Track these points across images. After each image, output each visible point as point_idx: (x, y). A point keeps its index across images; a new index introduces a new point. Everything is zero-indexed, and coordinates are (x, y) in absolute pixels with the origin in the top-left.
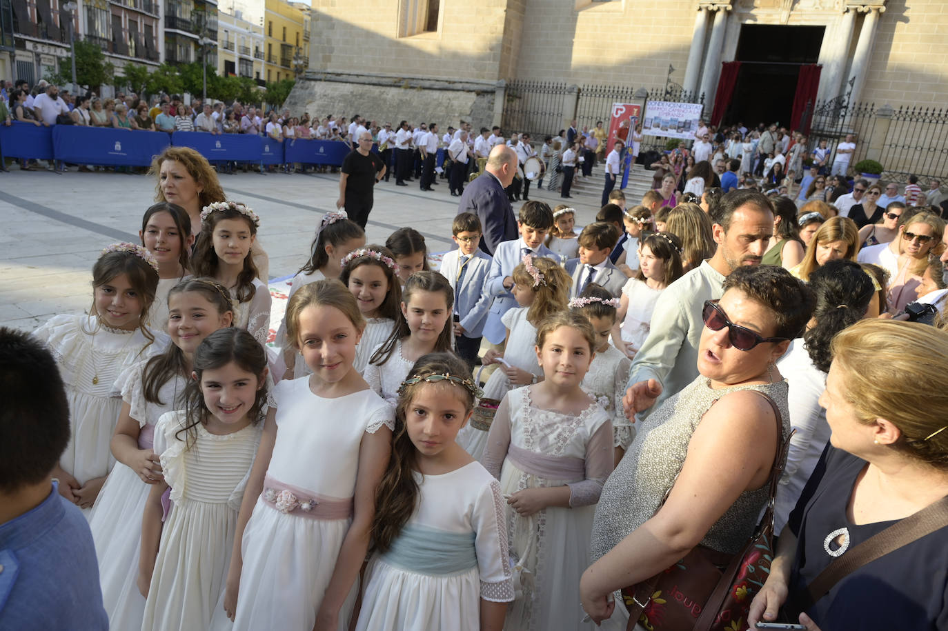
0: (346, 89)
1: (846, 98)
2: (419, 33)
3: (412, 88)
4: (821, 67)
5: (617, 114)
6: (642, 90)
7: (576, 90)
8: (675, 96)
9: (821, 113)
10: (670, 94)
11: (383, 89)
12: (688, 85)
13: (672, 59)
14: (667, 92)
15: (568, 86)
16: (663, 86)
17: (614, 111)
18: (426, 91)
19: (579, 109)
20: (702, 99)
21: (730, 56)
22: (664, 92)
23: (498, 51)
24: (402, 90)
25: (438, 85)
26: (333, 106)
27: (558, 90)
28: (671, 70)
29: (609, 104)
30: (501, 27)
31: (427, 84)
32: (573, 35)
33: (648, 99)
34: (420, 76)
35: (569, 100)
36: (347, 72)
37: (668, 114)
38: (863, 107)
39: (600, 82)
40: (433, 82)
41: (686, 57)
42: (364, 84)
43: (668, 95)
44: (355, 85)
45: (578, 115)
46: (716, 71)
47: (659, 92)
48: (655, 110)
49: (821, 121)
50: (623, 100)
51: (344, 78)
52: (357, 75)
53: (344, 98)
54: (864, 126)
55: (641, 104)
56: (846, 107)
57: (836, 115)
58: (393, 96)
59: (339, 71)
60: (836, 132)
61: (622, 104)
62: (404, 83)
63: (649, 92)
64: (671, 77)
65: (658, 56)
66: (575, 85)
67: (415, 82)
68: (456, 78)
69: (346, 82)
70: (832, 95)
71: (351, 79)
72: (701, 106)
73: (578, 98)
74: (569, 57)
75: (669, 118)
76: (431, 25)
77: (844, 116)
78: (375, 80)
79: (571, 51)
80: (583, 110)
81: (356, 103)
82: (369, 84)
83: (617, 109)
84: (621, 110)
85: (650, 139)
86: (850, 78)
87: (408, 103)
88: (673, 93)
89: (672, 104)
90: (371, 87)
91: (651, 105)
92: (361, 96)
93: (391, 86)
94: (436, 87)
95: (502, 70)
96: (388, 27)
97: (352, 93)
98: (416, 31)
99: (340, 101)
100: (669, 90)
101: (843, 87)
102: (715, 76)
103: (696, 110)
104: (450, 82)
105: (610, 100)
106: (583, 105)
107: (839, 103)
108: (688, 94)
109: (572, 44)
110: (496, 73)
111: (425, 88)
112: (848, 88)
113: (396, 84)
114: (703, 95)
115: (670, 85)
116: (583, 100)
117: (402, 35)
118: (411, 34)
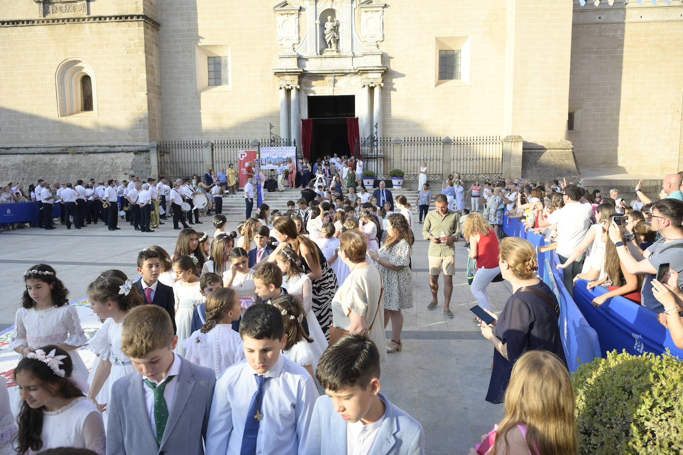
0: (18, 159)
1: (375, 135)
2: (77, 112)
3: (78, 153)
4: (357, 119)
5: (242, 158)
6: (255, 141)
7: (210, 145)
8: (277, 142)
9: (364, 144)
10: (274, 141)
11: (53, 156)
12: (283, 135)
13: (270, 120)
14: (272, 141)
15: (204, 142)
16: (268, 137)
17: (239, 156)
18: (92, 155)
19: (214, 157)
20: (295, 143)
21: (305, 115)
22: (269, 141)
23: (146, 122)
24: (70, 156)
25: (100, 150)
26: (7, 174)
27: (196, 145)
28: (271, 127)
29: (235, 151)
30: (145, 106)
31: (92, 149)
32: (199, 108)
33: (260, 146)
34: (84, 144)
35: (207, 152)
36: (16, 146)
37: (276, 155)
38: (386, 140)
39: (225, 138)
40: (96, 148)
41: (278, 117)
42: (34, 154)
43: (273, 143)
44: (25, 155)
45: (215, 161)
46: (299, 125)
47: (267, 141)
48: (266, 153)
49: (365, 149)
50: (244, 148)
51: (14, 150)
52: (27, 148)
53: (16, 166)
54: (389, 150)
55: (256, 149)
56: (377, 141)
57: (372, 146)
58: (62, 161)
59: (9, 146)
60: (375, 155)
61: (243, 151)
62: (71, 150)
63: (260, 142)
64: (272, 131)
65: (260, 118)
66: (209, 141)
67: (80, 148)
68: (116, 143)
69: (17, 154)
70: (367, 135)
71: (20, 151)
72: (295, 148)
73: (212, 150)
74: (200, 123)
75: (276, 157)
76: (87, 105)
77: (377, 146)
78: (43, 150)
79: (200, 118)
80: (217, 157)
81: (29, 169)
82: (38, 154)
83: (241, 155)
84: (244, 155)
85: (267, 172)
86: (375, 124)
87: (78, 165)
88: (276, 141)
89: (276, 148)
90: (41, 155)
91: (262, 150)
92: (33, 163)
93: (59, 153)
94: (100, 151)
95: (152, 136)
96: (49, 109)
97: (23, 162)
98: (75, 111)
99: (12, 169)
100: (273, 139)
101: (372, 129)
102: (298, 128)
103: (292, 151)
104: (111, 147)
105: (235, 149)
106: (217, 154)
107: (372, 139)
108: (285, 141)
109: (200, 114)
110: (148, 138)
111: (90, 153)
112: (375, 130)
113: (64, 151)
114: (295, 141)
115: (272, 136)
116: (216, 151)
117: (63, 114)
118: (71, 114)
